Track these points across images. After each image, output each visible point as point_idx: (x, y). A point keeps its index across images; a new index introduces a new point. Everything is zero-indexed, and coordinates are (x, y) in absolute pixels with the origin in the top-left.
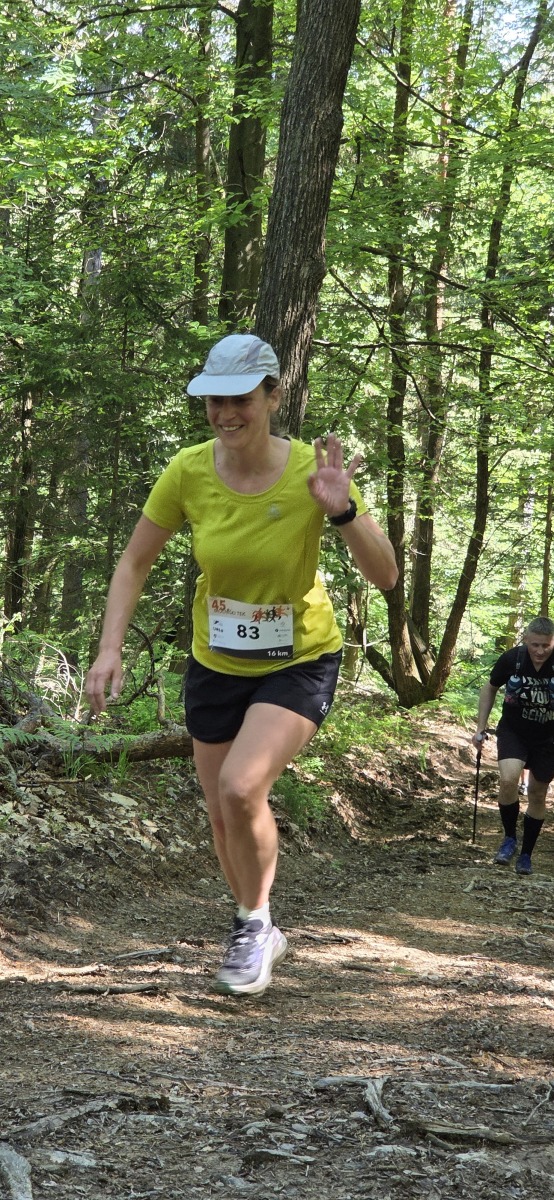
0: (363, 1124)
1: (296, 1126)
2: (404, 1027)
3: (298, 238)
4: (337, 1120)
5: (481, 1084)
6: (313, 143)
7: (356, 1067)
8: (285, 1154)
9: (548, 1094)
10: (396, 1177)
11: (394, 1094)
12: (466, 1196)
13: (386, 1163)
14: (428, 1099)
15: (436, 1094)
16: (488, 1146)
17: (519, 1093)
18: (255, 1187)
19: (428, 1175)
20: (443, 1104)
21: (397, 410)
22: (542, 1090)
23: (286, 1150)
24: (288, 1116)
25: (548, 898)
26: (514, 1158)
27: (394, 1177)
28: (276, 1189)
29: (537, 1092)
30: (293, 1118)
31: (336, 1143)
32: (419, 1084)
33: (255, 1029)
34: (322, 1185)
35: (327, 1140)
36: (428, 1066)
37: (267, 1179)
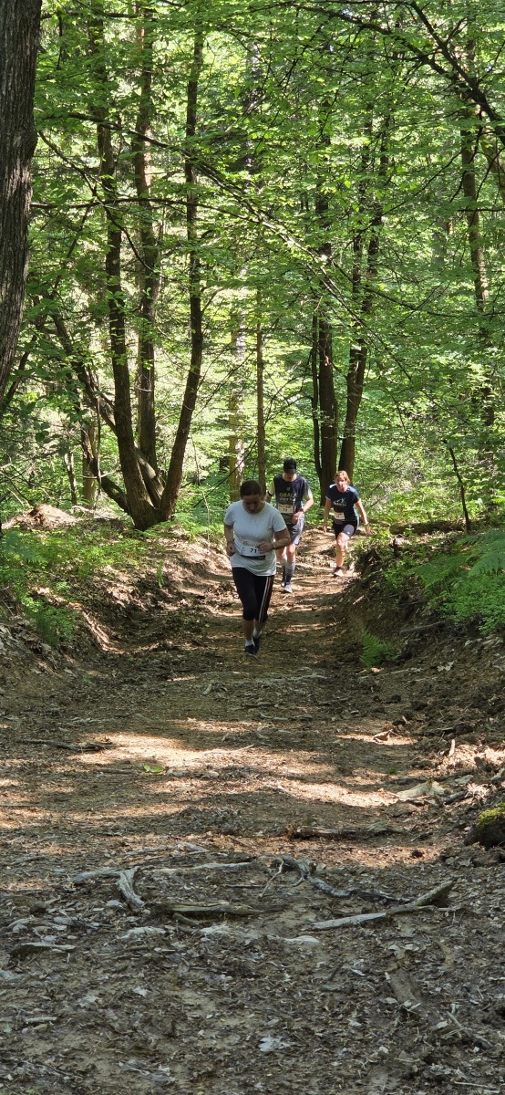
0: (118, 911)
1: (57, 919)
2: (153, 821)
3: (9, 109)
4: (95, 910)
5: (222, 865)
6: (15, 21)
7: (111, 861)
8: (48, 945)
9: (280, 868)
10: (148, 955)
11: (145, 881)
12: (211, 964)
13: (138, 944)
14: (175, 882)
15: (182, 877)
16: (229, 919)
17: (257, 868)
18: (23, 977)
19: (177, 951)
20: (189, 885)
21: (114, 262)
22: (275, 864)
23: (48, 942)
24: (51, 911)
25: (278, 694)
26: (253, 927)
27: (146, 955)
28: (41, 977)
29: (272, 866)
30: (55, 912)
31: (94, 930)
32: (167, 870)
33: (19, 835)
34: (82, 969)
35: (84, 928)
36: (175, 853)
37: (33, 969)
